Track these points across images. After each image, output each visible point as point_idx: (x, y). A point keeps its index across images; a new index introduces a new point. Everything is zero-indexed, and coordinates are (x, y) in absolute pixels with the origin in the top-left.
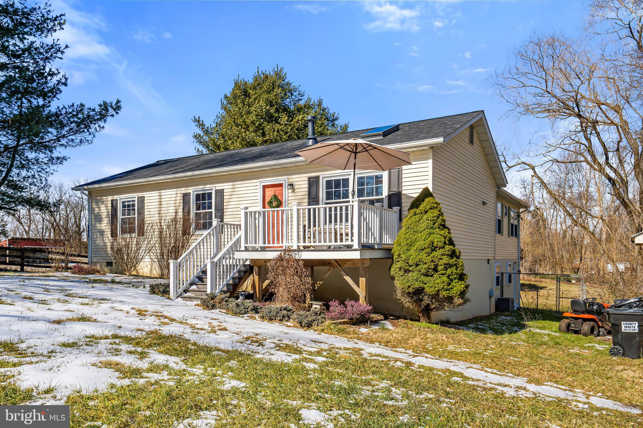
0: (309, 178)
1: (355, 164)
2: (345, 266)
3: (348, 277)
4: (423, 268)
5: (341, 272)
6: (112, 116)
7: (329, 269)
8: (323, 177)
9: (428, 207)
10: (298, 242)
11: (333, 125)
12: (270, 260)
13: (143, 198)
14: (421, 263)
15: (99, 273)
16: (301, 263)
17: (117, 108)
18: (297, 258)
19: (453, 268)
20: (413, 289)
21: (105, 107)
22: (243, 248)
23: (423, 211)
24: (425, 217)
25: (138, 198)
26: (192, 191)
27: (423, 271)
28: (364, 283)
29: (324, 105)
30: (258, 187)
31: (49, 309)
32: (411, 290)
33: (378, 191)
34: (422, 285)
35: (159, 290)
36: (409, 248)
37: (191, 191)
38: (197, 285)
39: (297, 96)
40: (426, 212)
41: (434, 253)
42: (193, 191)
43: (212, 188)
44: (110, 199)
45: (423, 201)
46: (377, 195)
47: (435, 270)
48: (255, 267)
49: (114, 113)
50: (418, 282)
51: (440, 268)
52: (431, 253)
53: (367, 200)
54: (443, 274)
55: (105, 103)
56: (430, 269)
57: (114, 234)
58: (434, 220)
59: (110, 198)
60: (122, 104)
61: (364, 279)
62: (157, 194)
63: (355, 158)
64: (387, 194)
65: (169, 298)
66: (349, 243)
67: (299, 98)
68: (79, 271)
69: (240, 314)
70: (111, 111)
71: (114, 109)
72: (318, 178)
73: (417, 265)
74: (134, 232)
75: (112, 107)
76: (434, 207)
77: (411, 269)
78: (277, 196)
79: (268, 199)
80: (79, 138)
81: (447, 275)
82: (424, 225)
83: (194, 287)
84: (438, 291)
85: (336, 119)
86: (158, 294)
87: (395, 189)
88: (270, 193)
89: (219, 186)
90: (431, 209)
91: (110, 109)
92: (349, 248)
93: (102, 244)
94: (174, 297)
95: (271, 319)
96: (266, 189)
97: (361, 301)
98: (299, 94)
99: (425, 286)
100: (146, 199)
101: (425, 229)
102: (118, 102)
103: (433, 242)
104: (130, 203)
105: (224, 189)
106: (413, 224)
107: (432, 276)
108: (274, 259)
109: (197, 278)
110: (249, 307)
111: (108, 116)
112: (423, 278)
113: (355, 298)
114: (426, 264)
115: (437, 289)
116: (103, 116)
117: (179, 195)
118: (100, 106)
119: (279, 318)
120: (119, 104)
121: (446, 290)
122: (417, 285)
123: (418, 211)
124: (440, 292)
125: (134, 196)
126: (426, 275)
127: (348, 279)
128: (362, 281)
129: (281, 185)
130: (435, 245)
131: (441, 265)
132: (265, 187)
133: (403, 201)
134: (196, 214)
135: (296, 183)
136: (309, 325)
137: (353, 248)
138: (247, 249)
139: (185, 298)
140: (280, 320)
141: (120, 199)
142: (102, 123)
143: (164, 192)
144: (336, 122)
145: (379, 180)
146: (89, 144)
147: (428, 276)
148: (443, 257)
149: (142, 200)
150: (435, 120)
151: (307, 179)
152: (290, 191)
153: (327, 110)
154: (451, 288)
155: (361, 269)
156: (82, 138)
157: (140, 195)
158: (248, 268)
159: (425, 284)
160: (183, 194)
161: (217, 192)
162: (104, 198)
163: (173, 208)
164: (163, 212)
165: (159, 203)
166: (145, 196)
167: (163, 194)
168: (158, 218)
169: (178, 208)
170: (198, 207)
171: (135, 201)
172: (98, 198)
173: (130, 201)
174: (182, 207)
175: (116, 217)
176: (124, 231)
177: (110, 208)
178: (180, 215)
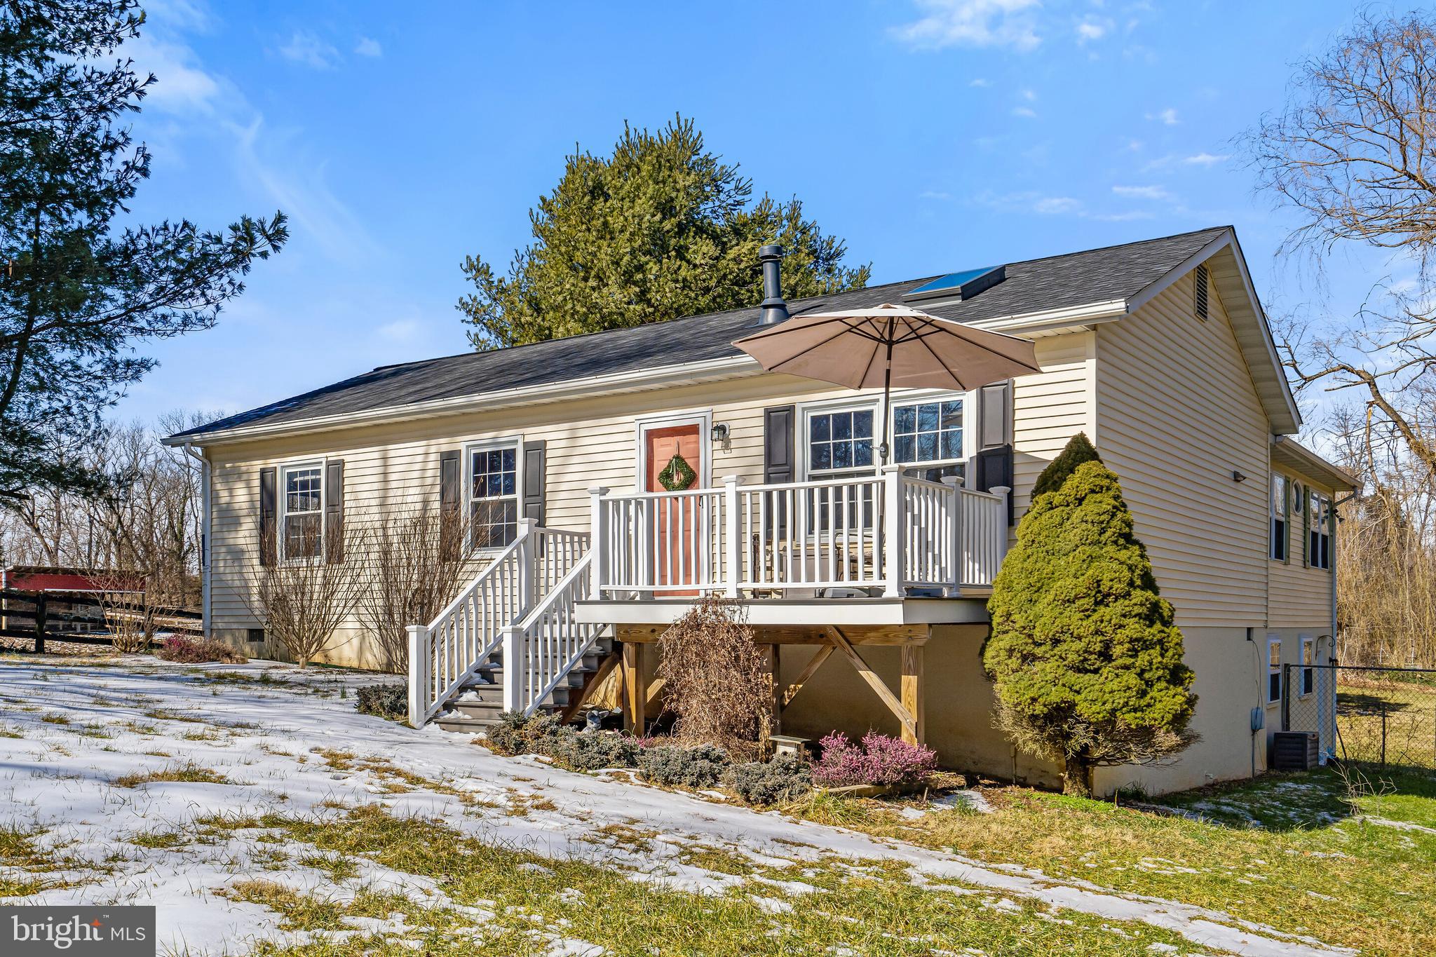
0: (769, 412)
1: (888, 372)
2: (863, 643)
3: (870, 673)
4: (1072, 650)
5: (851, 660)
6: (264, 255)
7: (821, 652)
8: (804, 409)
9: (1086, 487)
10: (740, 579)
11: (829, 271)
12: (667, 626)
13: (341, 463)
14: (1067, 637)
15: (231, 658)
16: (747, 636)
17: (277, 235)
18: (737, 620)
19: (1152, 651)
20: (1045, 706)
21: (246, 231)
22: (595, 596)
23: (1071, 499)
24: (1078, 513)
25: (329, 464)
26: (465, 445)
27: (1072, 657)
28: (913, 690)
29: (806, 217)
30: (635, 436)
31: (106, 750)
32: (1039, 709)
33: (951, 445)
34: (1070, 696)
35: (382, 704)
36: (1035, 597)
37: (462, 447)
38: (477, 690)
39: (732, 193)
40: (1080, 501)
41: (1102, 609)
42: (468, 447)
43: (515, 437)
44: (258, 468)
45: (1072, 471)
46: (948, 455)
47: (1106, 655)
48: (626, 645)
49: (269, 248)
50: (1059, 687)
51: (1117, 651)
52: (1095, 611)
53: (921, 469)
54: (1127, 668)
55: (247, 224)
56: (1091, 653)
57: (267, 558)
58: (1102, 522)
59: (258, 465)
60: (288, 225)
61: (913, 679)
62: (376, 455)
63: (889, 358)
64: (974, 454)
65: (406, 724)
66: (875, 582)
67: (739, 198)
68: (180, 653)
69: (589, 768)
70: (262, 244)
71: (268, 237)
72: (790, 409)
73: (1056, 642)
74: (319, 553)
75: (263, 231)
76: (1102, 487)
77: (1039, 651)
78: (683, 460)
79: (660, 466)
80: (180, 313)
81: (1138, 670)
82: (1073, 536)
83: (469, 696)
84: (1113, 711)
85: (838, 254)
86: (378, 714)
87: (995, 440)
88: (665, 451)
89: (534, 434)
90: (1093, 491)
91: (258, 236)
92: (874, 595)
93: (237, 583)
94: (418, 721)
95: (668, 782)
96: (655, 440)
97: (904, 736)
98: (736, 188)
99: (1078, 698)
100: (347, 466)
101: (1077, 546)
102: (280, 218)
103: (1098, 582)
104: (306, 478)
105: (545, 441)
106: (1044, 534)
107: (1096, 671)
108: (676, 625)
109: (476, 671)
110: (610, 749)
111: (254, 255)
112: (1072, 677)
113: (891, 727)
114: (1079, 638)
115: (1108, 706)
116: (240, 257)
117: (432, 457)
118: (234, 228)
119: (688, 779)
120: (282, 225)
121: (1135, 710)
122: (1056, 695)
123: (1057, 498)
124: (1118, 714)
125: (319, 459)
126: (1080, 670)
127: (872, 679)
128: (910, 683)
129: (693, 430)
130: (1104, 588)
131: (1121, 643)
132: (651, 435)
133: (1018, 470)
134: (476, 506)
135: (733, 424)
136: (768, 799)
137: (885, 595)
138: (605, 599)
139: (446, 724)
140: (692, 784)
141: (283, 467)
142: (238, 276)
143: (395, 450)
144: (840, 263)
145: (952, 414)
146: (207, 327)
147: (1087, 671)
148: (1126, 621)
149: (337, 469)
150: (1102, 253)
151: (761, 412)
152: (718, 445)
153: (813, 231)
154: (1149, 705)
155: (904, 652)
156: (187, 311)
157: (333, 456)
158: (609, 646)
159: (1078, 692)
160: (442, 453)
161: (528, 447)
162: (243, 466)
163: (417, 490)
164: (390, 501)
165: (381, 478)
166: (347, 459)
167: (391, 454)
168: (379, 517)
169: (428, 489)
170: (479, 488)
171: (319, 472)
172: (227, 465)
173: (307, 472)
174: (437, 488)
175: (272, 514)
176: (293, 550)
177: (258, 490)
178: (435, 509)
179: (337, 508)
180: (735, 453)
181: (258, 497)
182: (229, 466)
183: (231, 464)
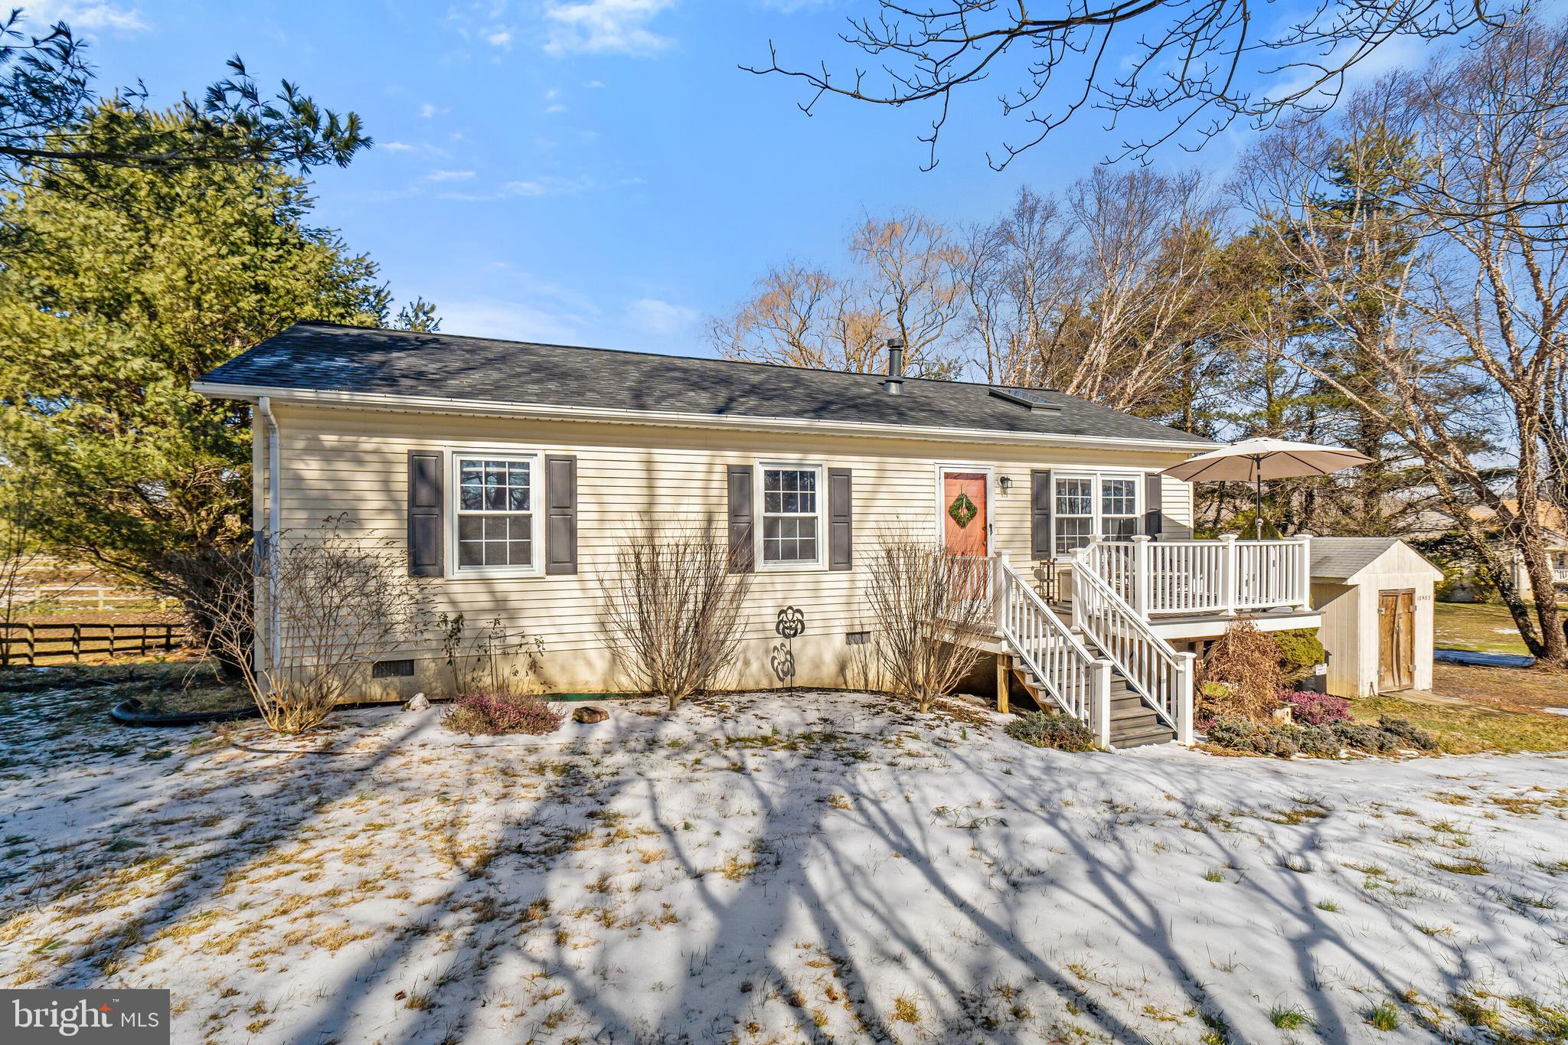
0: (1034, 472)
8: (1054, 473)
13: (571, 460)
25: (549, 459)
26: (760, 464)
30: (935, 476)
37: (755, 463)
43: (820, 463)
44: (405, 449)
46: (1127, 512)
57: (422, 564)
59: (400, 446)
64: (1144, 513)
72: (1048, 473)
87: (1153, 506)
89: (840, 462)
96: (950, 480)
100: (579, 464)
104: (499, 470)
105: (850, 470)
117: (718, 468)
129: (984, 477)
133: (1163, 524)
134: (767, 520)
135: (1011, 477)
141: (455, 453)
143: (661, 455)
151: (1030, 471)
152: (999, 490)
157: (558, 450)
160: (729, 466)
161: (833, 472)
163: (699, 500)
164: (656, 508)
165: (644, 483)
166: (579, 455)
167: (657, 458)
168: (638, 525)
169: (713, 500)
170: (772, 503)
171: (527, 466)
172: (323, 437)
173: (502, 464)
174: (725, 501)
175: (436, 510)
176: (469, 557)
177: (404, 477)
178: (722, 521)
179: (569, 511)
180: (1010, 497)
181: (405, 486)
182: (330, 439)
183: (334, 438)
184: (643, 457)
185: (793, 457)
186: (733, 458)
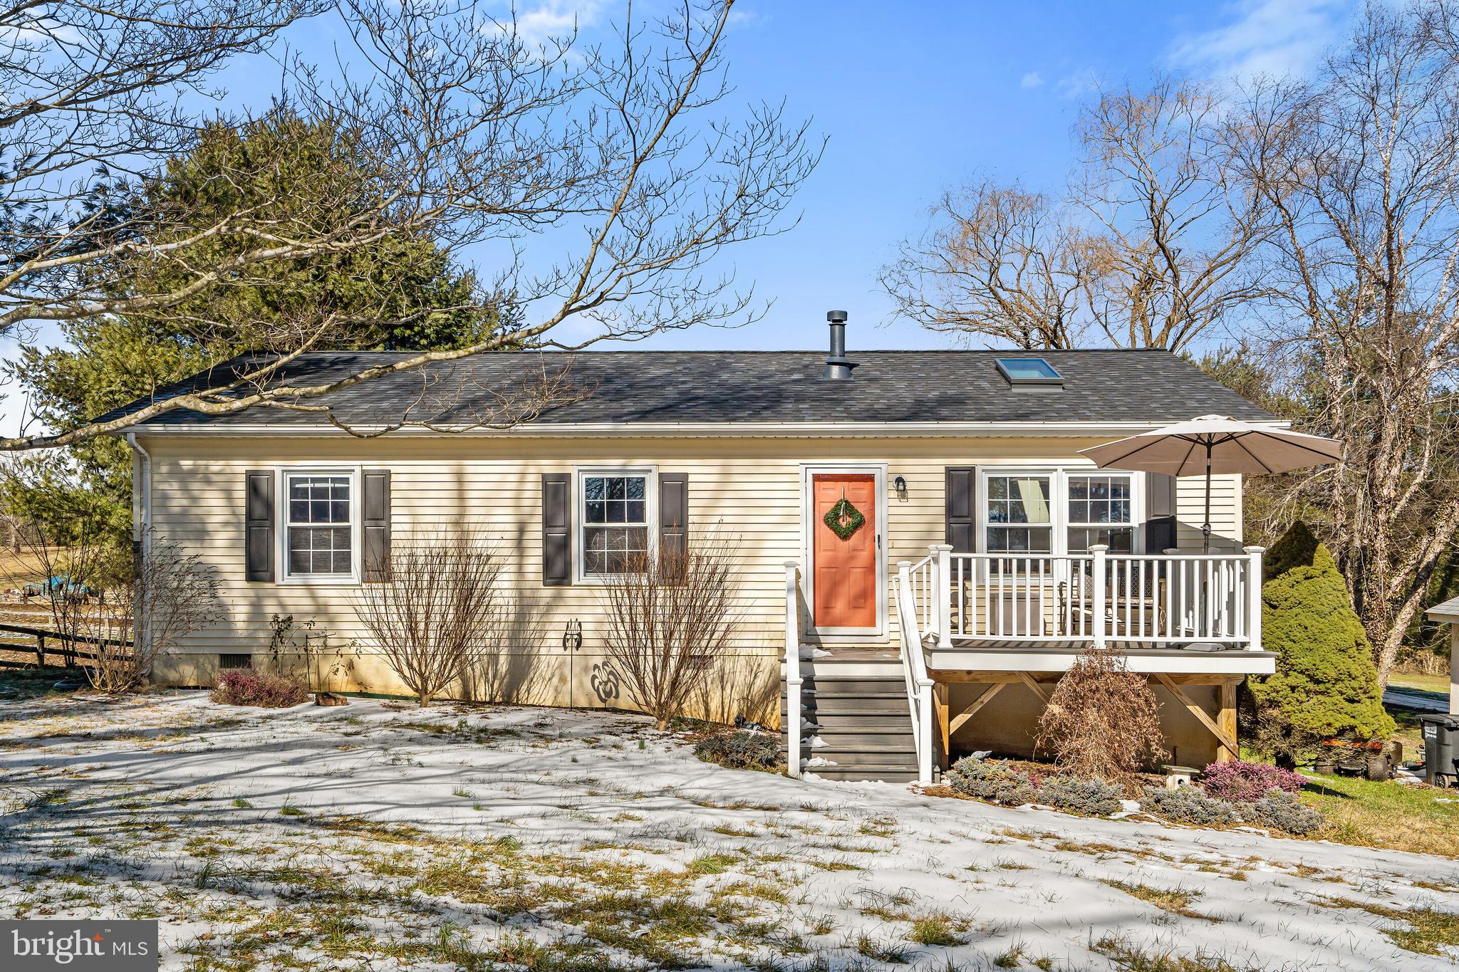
0: (949, 471)
3: (1196, 707)
8: (982, 471)
13: (386, 475)
25: (365, 475)
26: (579, 472)
28: (1232, 719)
30: (799, 478)
33: (1121, 511)
37: (573, 471)
43: (648, 467)
44: (243, 470)
46: (1116, 519)
50: (1342, 716)
53: (1094, 529)
57: (257, 570)
59: (241, 467)
61: (1231, 711)
62: (445, 470)
63: (1209, 456)
64: (1143, 521)
65: (786, 775)
72: (971, 470)
73: (1335, 681)
74: (348, 570)
78: (851, 505)
79: (827, 507)
87: (1163, 513)
88: (834, 494)
89: (673, 466)
96: (823, 484)
100: (394, 478)
104: (323, 486)
105: (686, 475)
117: (531, 478)
125: (354, 471)
127: (1198, 712)
128: (1228, 714)
129: (870, 478)
133: (1179, 536)
134: (590, 530)
135: (913, 477)
137: (1251, 650)
139: (822, 773)
141: (284, 471)
143: (473, 466)
145: (1121, 489)
149: (379, 480)
151: (943, 470)
152: (894, 494)
155: (1226, 689)
157: (374, 465)
160: (544, 476)
161: (664, 478)
162: (216, 466)
163: (510, 511)
164: (467, 519)
165: (452, 494)
166: (393, 469)
167: (469, 470)
168: (450, 535)
169: (526, 511)
170: (594, 513)
171: (346, 480)
172: (182, 462)
173: (326, 480)
174: (540, 511)
175: (267, 523)
176: (297, 565)
177: (243, 494)
178: (536, 531)
179: (384, 523)
180: (911, 502)
181: (243, 502)
182: (186, 464)
183: (190, 462)
184: (454, 469)
185: (615, 463)
186: (550, 466)
